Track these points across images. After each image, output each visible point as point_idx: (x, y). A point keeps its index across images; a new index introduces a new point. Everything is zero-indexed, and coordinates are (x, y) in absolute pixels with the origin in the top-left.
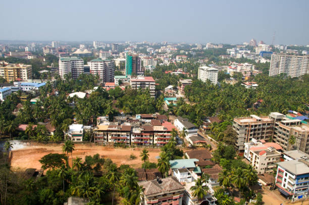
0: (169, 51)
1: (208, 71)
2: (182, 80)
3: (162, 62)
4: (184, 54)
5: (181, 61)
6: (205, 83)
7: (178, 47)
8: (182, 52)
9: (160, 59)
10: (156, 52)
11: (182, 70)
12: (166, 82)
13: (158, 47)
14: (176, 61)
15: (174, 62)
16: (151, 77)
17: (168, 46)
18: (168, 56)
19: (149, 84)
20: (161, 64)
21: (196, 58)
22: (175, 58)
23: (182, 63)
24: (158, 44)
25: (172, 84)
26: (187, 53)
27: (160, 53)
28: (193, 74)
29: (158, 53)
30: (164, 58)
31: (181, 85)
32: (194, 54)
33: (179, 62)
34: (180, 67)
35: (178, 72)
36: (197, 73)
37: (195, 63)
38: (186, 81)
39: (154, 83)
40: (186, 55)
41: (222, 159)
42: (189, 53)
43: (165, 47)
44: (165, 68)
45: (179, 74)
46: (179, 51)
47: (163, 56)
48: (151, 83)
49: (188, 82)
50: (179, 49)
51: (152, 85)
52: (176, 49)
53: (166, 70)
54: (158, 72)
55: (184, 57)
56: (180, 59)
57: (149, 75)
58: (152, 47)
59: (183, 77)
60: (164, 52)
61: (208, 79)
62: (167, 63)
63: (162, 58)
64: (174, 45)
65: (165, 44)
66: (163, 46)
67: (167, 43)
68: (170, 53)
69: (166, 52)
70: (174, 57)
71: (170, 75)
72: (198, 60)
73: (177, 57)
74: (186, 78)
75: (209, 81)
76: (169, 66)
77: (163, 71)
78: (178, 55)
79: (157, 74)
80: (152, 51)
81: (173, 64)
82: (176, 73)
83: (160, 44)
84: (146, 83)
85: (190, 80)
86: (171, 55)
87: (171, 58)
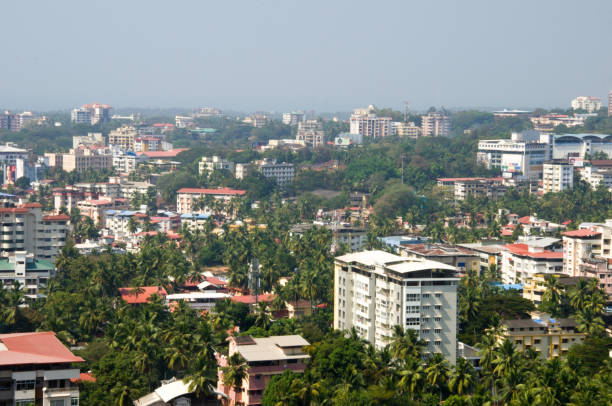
0: (128, 165)
1: (391, 276)
2: (244, 341)
3: (94, 235)
4: (224, 177)
5: (211, 224)
6: (385, 356)
7: (178, 137)
8: (207, 165)
9: (76, 216)
10: (46, 172)
11: (226, 281)
12: (139, 358)
13: (54, 136)
14: (176, 221)
15: (165, 227)
16: (50, 337)
17: (117, 133)
18: (128, 193)
19: (36, 385)
20: (88, 245)
21: (298, 202)
22: (171, 202)
23: (219, 231)
24: (52, 118)
25: (179, 372)
26: (240, 172)
27: (75, 177)
28: (295, 297)
29: (57, 176)
30: (102, 208)
31: (238, 377)
32: (285, 174)
33: (200, 225)
34: (210, 262)
35: (209, 289)
36: (323, 292)
37: (297, 229)
38: (267, 349)
39: (73, 375)
40: (235, 184)
42: (253, 176)
43: (98, 137)
44: (118, 273)
45: (220, 305)
46: (188, 159)
47: (95, 195)
48: (48, 376)
49: (281, 355)
50: (192, 146)
51: (62, 384)
52: (169, 150)
53: (127, 278)
54: (78, 297)
55: (226, 195)
56: (206, 213)
57: (23, 324)
58: (17, 139)
59: (248, 323)
60: (97, 171)
61: (398, 330)
62: (123, 235)
63: (88, 208)
64: (149, 125)
65: (94, 121)
66: (84, 129)
67: (105, 113)
68: (133, 177)
69: (113, 172)
70: (163, 198)
71: (163, 316)
72: (309, 215)
73: (184, 202)
74: (267, 330)
75: (409, 342)
76: (145, 257)
77: (112, 287)
78: (191, 184)
79: (76, 309)
80: (20, 164)
81: (163, 238)
82: (193, 296)
83: (65, 118)
84: (18, 376)
85: (298, 340)
86: (143, 187)
87: (144, 209)
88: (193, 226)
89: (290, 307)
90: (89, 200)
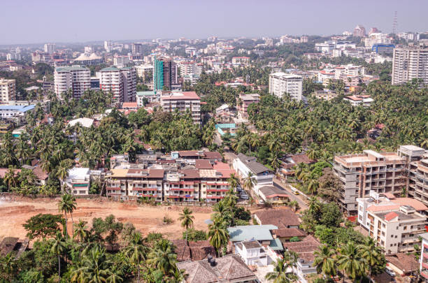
0: (221, 51)
1: (284, 79)
2: (243, 95)
3: (210, 69)
4: (245, 54)
5: (240, 66)
6: (281, 100)
7: (234, 44)
8: (241, 51)
9: (206, 64)
10: (200, 54)
11: (242, 80)
12: (217, 99)
13: (202, 45)
14: (231, 65)
15: (228, 67)
16: (194, 93)
17: (218, 44)
18: (219, 58)
19: (190, 104)
20: (209, 71)
21: (264, 61)
22: (231, 60)
23: (242, 68)
24: (203, 40)
25: (227, 102)
26: (249, 53)
27: (207, 55)
28: (260, 85)
29: (203, 55)
30: (213, 62)
31: (241, 104)
32: (261, 53)
33: (237, 66)
34: (240, 75)
35: (237, 83)
36: (267, 84)
37: (263, 67)
39: (199, 102)
40: (247, 56)
41: (317, 227)
42: (253, 53)
43: (214, 45)
44: (215, 78)
45: (239, 86)
46: (236, 49)
47: (211, 59)
48: (193, 102)
49: (253, 99)
50: (237, 47)
51: (196, 104)
52: (231, 47)
53: (217, 80)
54: (204, 84)
55: (245, 59)
56: (239, 63)
57: (190, 90)
58: (194, 46)
59: (245, 90)
60: (213, 54)
61: (285, 93)
62: (218, 69)
63: (210, 62)
64: (227, 41)
65: (213, 41)
66: (210, 43)
67: (216, 39)
68: (222, 54)
69: (216, 53)
70: (229, 59)
71: (224, 88)
72: (267, 63)
73: (234, 60)
74: (250, 92)
75: (288, 96)
76: (221, 74)
77: (213, 82)
78: (235, 56)
79: (203, 87)
80: (194, 52)
81: (227, 70)
82: (233, 84)
83: (206, 40)
84: (186, 102)
85: (257, 95)
86: (223, 57)
87: (223, 62)
88: (235, 66)
89: (259, 87)
90: (210, 60)
